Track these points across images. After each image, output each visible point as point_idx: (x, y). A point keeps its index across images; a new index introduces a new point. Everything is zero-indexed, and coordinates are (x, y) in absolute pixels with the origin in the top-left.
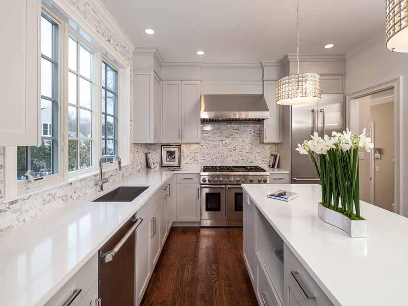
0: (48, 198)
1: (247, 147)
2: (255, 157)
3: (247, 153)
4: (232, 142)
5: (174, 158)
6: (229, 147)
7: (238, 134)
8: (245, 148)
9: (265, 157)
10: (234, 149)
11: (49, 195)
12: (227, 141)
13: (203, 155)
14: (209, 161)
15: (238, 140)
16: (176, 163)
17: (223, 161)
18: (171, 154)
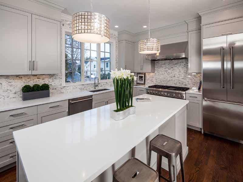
0: (74, 88)
1: (183, 76)
2: (188, 82)
3: (182, 79)
4: (173, 72)
5: (142, 80)
6: (171, 75)
7: (176, 67)
8: (181, 76)
9: (195, 82)
10: (174, 76)
11: (75, 87)
12: (170, 71)
13: (156, 79)
14: (159, 83)
15: (177, 71)
16: (143, 82)
17: (167, 83)
18: (141, 77)
